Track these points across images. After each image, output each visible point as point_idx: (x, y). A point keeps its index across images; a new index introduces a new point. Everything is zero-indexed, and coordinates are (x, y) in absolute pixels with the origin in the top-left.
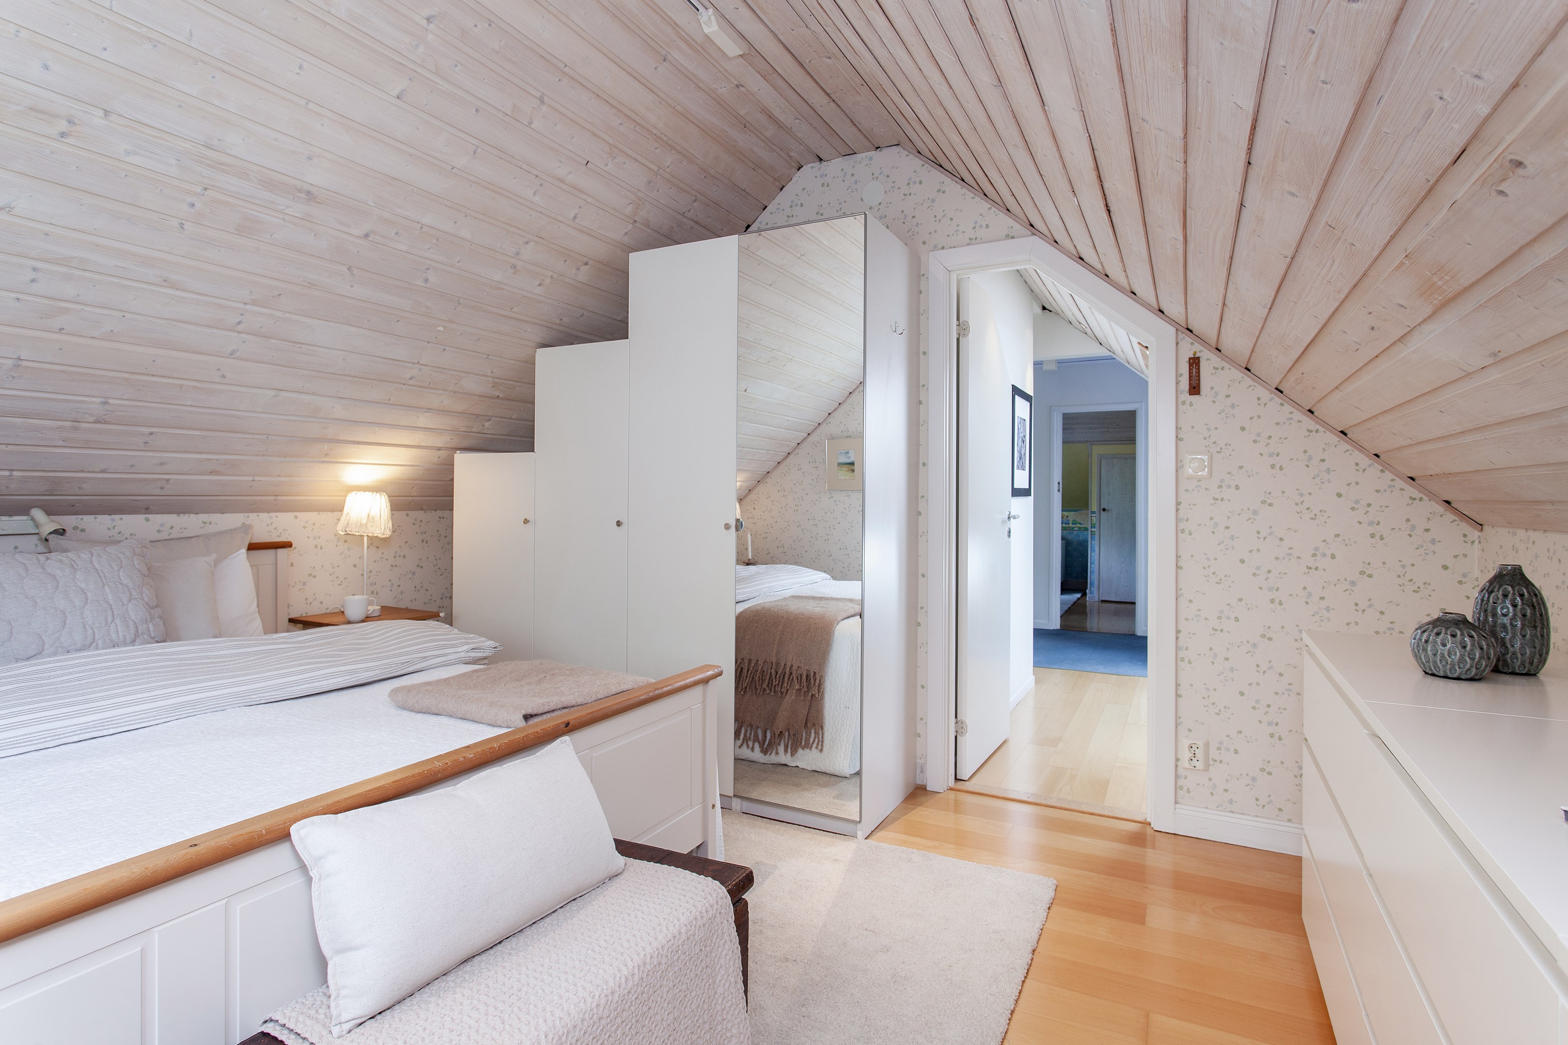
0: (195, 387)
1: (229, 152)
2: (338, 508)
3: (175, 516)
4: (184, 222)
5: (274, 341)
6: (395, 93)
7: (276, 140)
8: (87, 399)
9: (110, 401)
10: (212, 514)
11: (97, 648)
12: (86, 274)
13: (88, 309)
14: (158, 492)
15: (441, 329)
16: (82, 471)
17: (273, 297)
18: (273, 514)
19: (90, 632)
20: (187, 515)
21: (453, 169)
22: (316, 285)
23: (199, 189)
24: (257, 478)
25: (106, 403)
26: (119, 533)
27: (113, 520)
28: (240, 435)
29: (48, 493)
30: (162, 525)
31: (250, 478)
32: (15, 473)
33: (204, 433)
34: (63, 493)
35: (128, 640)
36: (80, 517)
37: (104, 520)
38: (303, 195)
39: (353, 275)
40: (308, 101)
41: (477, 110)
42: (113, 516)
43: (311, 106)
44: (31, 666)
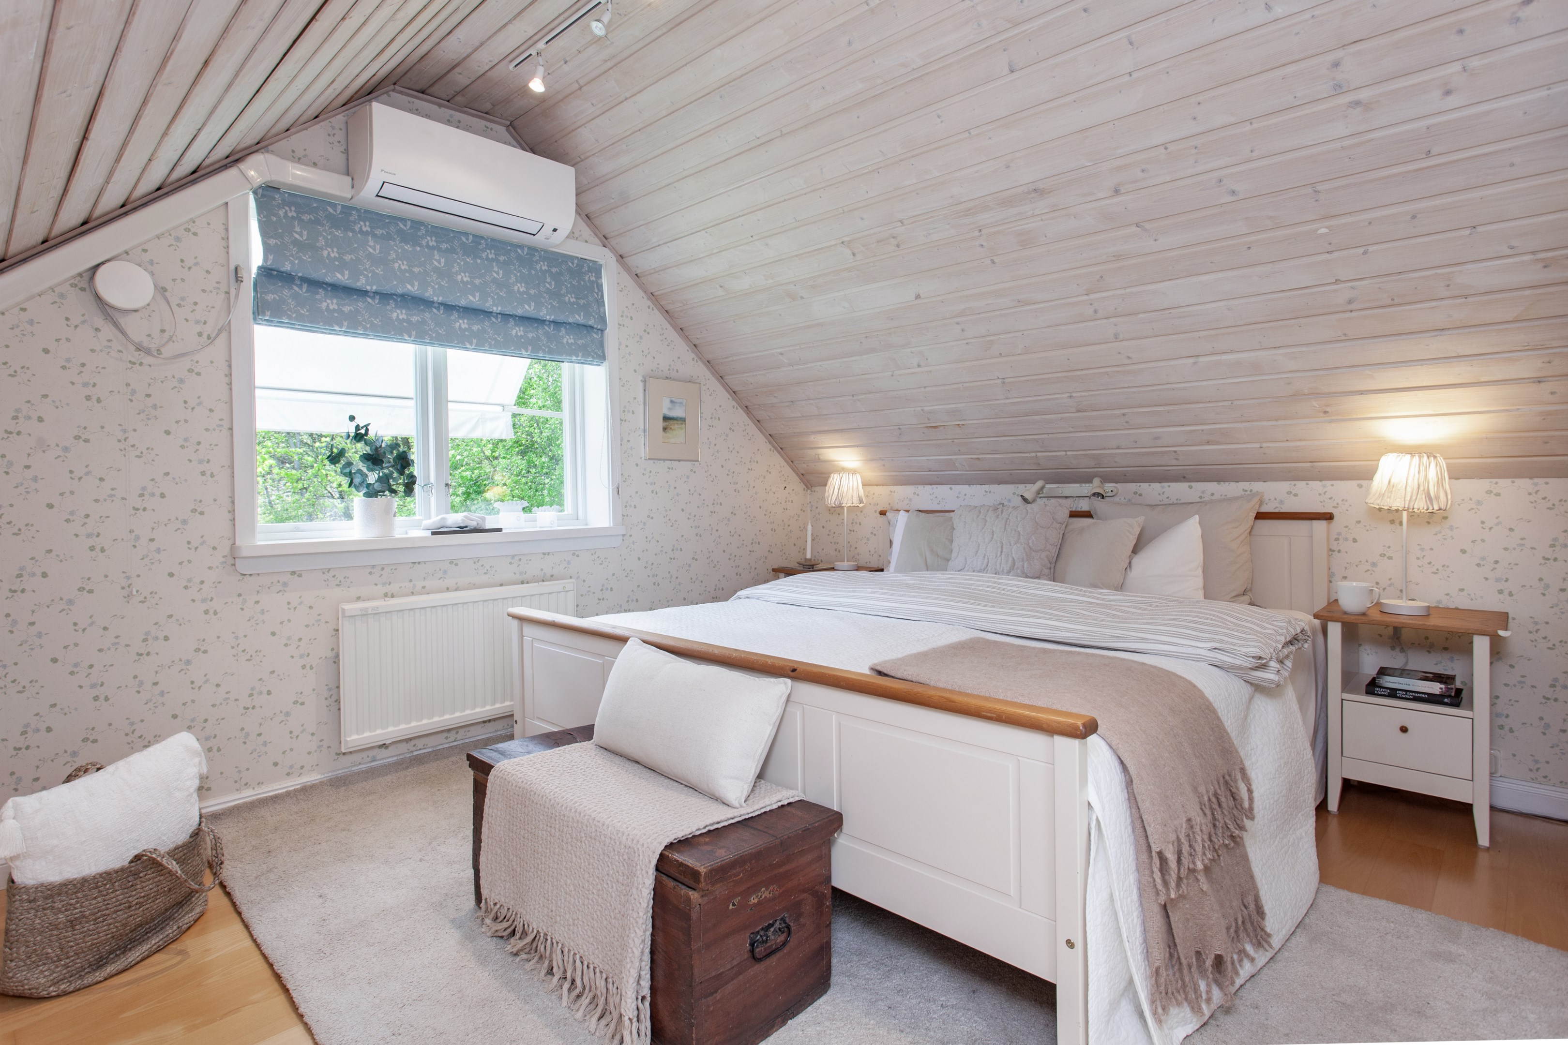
0: (1118, 372)
1: (963, 200)
2: (1368, 475)
3: (1215, 483)
4: (992, 258)
5: (1141, 316)
6: (1006, 71)
7: (977, 172)
8: (1058, 396)
9: (1074, 394)
10: (1252, 483)
11: (987, 573)
12: (981, 316)
13: (1002, 336)
14: (1174, 462)
15: (1324, 231)
16: (1105, 449)
17: (1098, 281)
18: (1328, 483)
19: (986, 560)
20: (1227, 483)
21: (1131, 75)
22: (1121, 255)
23: (977, 233)
24: (1264, 445)
25: (1071, 397)
26: (1168, 498)
27: (1163, 487)
28: (1201, 405)
29: (1097, 466)
30: (1203, 492)
31: (1258, 445)
32: (1068, 453)
33: (1167, 408)
34: (1105, 466)
35: (1005, 571)
36: (1139, 484)
37: (1156, 486)
38: (1033, 195)
39: (1146, 230)
40: (968, 131)
41: (1085, 10)
42: (1163, 484)
43: (973, 132)
44: (960, 575)
